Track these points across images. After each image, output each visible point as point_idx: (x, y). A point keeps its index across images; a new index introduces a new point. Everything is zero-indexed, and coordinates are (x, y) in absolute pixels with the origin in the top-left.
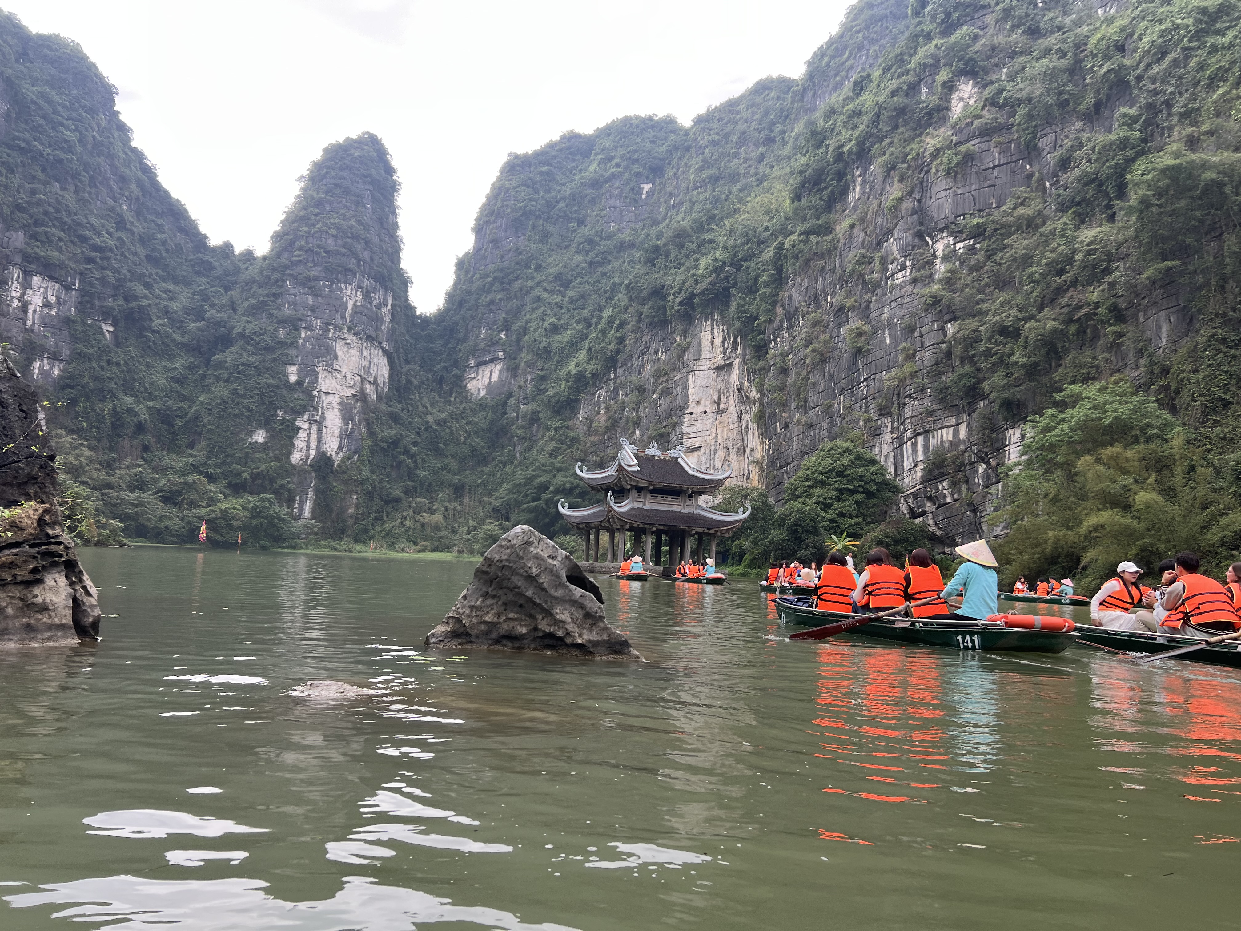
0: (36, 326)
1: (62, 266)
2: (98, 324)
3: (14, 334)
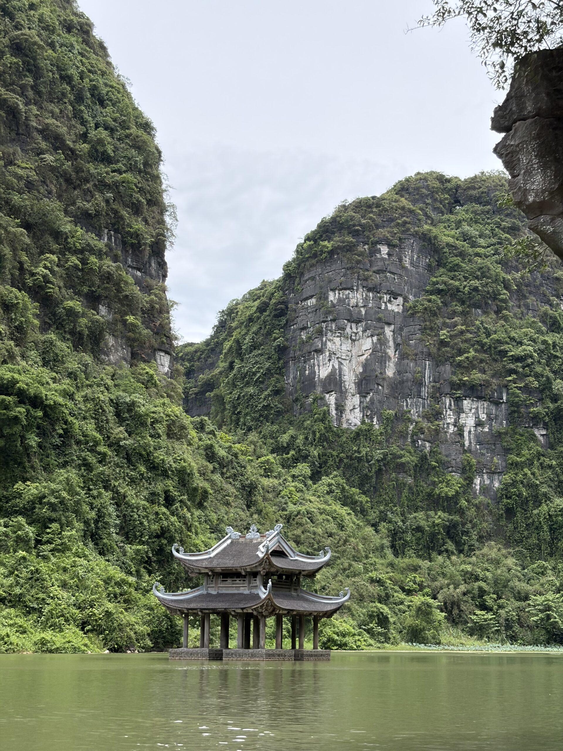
0: (473, 445)
1: (487, 384)
2: (529, 430)
3: (453, 457)
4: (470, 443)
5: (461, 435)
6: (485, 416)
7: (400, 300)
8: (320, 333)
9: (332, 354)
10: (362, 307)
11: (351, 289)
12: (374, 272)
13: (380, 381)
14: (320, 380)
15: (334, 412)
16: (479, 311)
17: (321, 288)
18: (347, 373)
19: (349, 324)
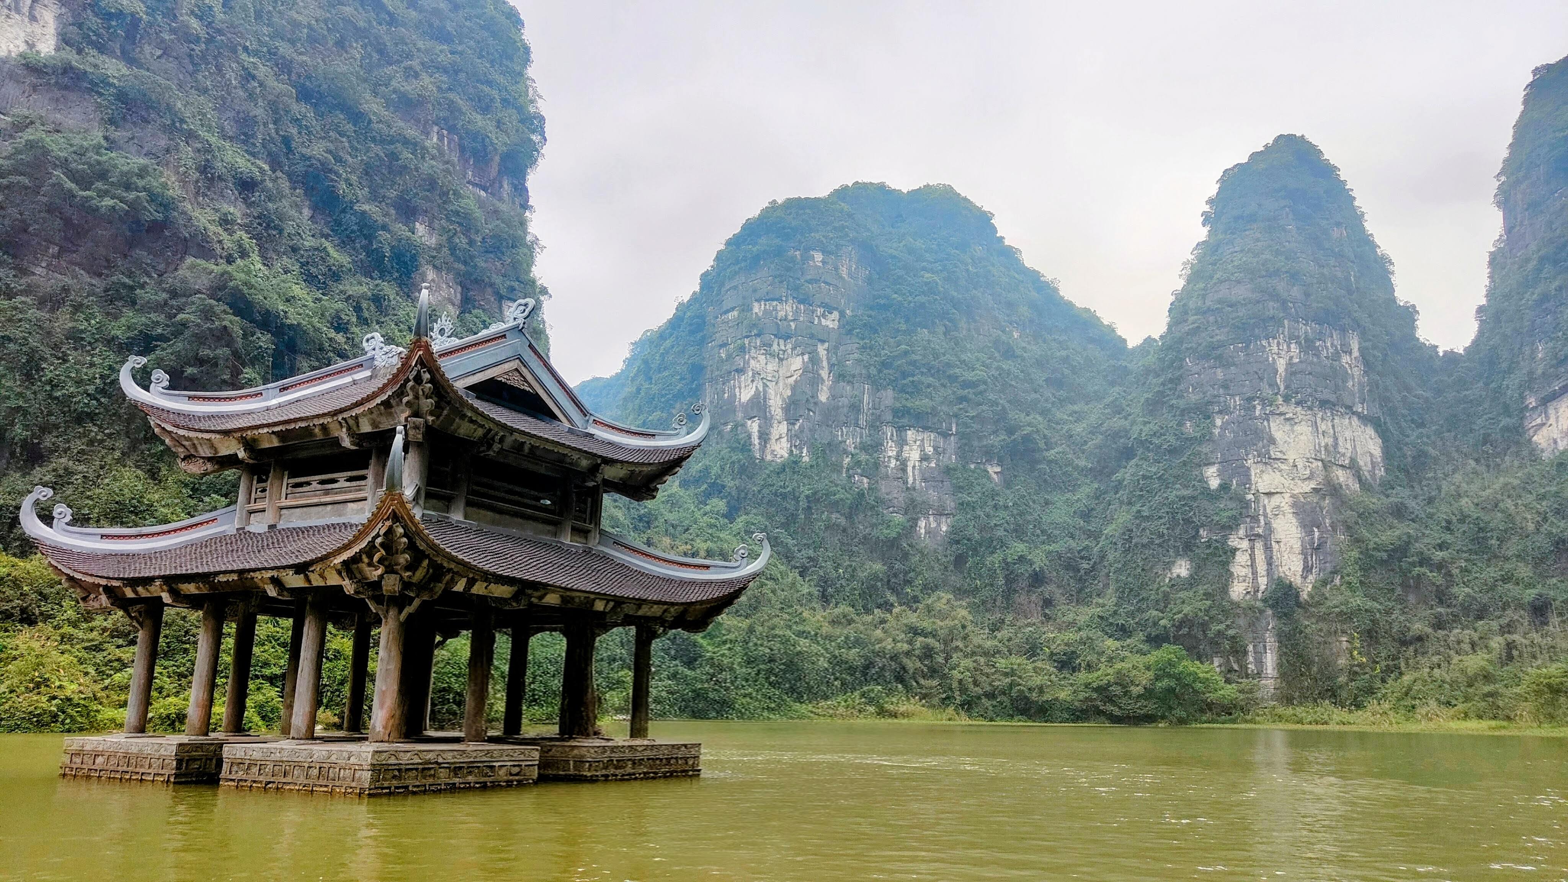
0: (917, 482)
1: (934, 412)
2: (982, 467)
3: (895, 495)
4: (915, 479)
5: (904, 470)
6: (932, 450)
7: (836, 315)
8: (742, 349)
9: (756, 373)
10: (792, 321)
11: (779, 300)
12: (806, 281)
13: (811, 406)
14: (742, 405)
15: (756, 441)
16: (926, 331)
17: (744, 298)
18: (772, 397)
19: (776, 340)
